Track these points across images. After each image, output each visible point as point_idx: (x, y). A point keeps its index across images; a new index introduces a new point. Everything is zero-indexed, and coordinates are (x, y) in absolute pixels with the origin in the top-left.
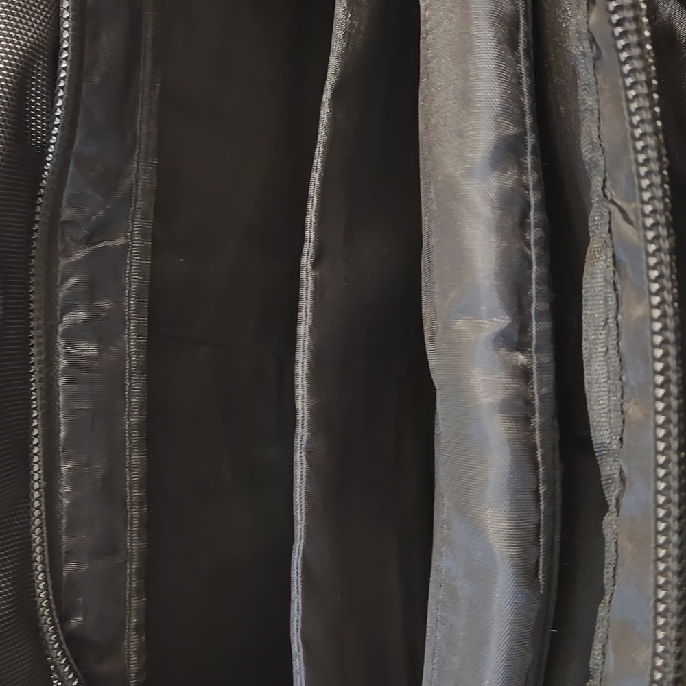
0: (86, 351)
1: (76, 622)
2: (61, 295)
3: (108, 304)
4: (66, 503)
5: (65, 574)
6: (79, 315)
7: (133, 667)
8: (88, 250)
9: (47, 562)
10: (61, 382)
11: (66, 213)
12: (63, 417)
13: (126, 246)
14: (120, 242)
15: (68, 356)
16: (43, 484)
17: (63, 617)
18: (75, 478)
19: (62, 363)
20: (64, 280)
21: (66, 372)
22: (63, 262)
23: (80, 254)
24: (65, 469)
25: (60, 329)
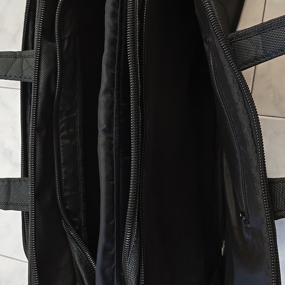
0: (67, 142)
1: (67, 207)
2: (60, 128)
3: (72, 130)
4: (64, 178)
5: (64, 195)
6: (65, 133)
7: (83, 220)
8: (66, 117)
9: (59, 191)
10: (61, 149)
11: (61, 109)
12: (62, 158)
13: (76, 115)
14: (74, 115)
15: (62, 143)
16: (58, 173)
17: (64, 205)
18: (66, 172)
19: (61, 144)
20: (61, 124)
21: (62, 147)
22: (61, 120)
23: (64, 118)
24: (63, 170)
25: (61, 136)
